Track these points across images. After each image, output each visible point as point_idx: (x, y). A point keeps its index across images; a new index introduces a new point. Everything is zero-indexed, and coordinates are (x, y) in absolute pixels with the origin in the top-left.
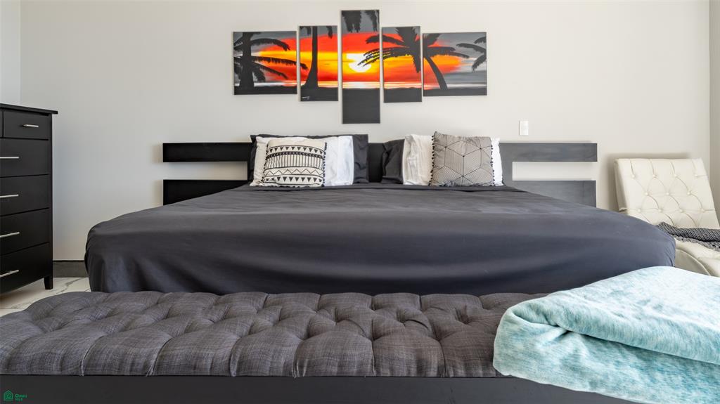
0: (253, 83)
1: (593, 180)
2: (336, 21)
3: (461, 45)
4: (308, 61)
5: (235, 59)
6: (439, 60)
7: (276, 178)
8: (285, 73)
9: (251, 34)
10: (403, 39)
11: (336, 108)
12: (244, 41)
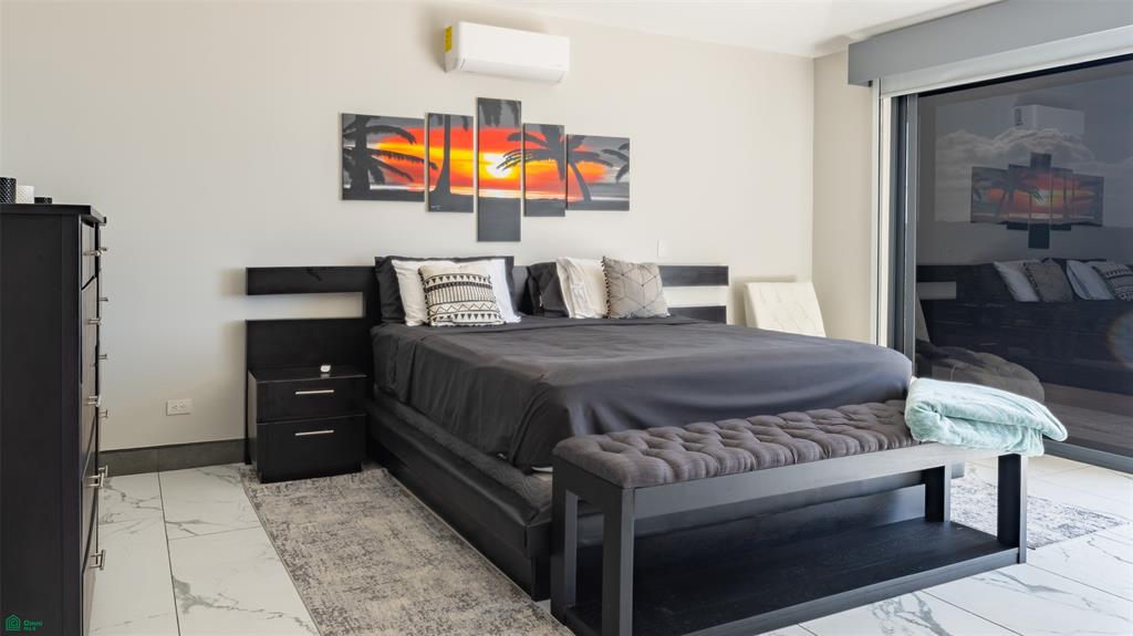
0: (368, 185)
1: (723, 305)
2: (471, 111)
3: (606, 151)
4: (439, 160)
5: (345, 151)
6: (584, 167)
7: (452, 316)
8: (410, 174)
9: (368, 118)
10: (547, 139)
11: (469, 221)
12: (356, 128)
